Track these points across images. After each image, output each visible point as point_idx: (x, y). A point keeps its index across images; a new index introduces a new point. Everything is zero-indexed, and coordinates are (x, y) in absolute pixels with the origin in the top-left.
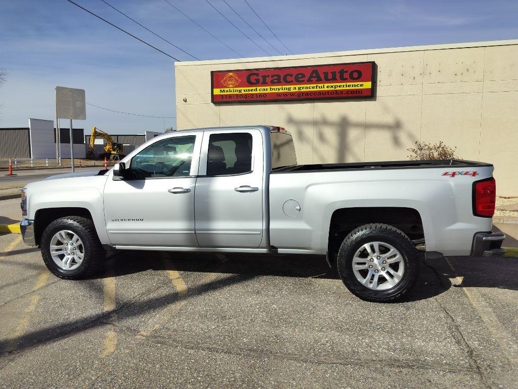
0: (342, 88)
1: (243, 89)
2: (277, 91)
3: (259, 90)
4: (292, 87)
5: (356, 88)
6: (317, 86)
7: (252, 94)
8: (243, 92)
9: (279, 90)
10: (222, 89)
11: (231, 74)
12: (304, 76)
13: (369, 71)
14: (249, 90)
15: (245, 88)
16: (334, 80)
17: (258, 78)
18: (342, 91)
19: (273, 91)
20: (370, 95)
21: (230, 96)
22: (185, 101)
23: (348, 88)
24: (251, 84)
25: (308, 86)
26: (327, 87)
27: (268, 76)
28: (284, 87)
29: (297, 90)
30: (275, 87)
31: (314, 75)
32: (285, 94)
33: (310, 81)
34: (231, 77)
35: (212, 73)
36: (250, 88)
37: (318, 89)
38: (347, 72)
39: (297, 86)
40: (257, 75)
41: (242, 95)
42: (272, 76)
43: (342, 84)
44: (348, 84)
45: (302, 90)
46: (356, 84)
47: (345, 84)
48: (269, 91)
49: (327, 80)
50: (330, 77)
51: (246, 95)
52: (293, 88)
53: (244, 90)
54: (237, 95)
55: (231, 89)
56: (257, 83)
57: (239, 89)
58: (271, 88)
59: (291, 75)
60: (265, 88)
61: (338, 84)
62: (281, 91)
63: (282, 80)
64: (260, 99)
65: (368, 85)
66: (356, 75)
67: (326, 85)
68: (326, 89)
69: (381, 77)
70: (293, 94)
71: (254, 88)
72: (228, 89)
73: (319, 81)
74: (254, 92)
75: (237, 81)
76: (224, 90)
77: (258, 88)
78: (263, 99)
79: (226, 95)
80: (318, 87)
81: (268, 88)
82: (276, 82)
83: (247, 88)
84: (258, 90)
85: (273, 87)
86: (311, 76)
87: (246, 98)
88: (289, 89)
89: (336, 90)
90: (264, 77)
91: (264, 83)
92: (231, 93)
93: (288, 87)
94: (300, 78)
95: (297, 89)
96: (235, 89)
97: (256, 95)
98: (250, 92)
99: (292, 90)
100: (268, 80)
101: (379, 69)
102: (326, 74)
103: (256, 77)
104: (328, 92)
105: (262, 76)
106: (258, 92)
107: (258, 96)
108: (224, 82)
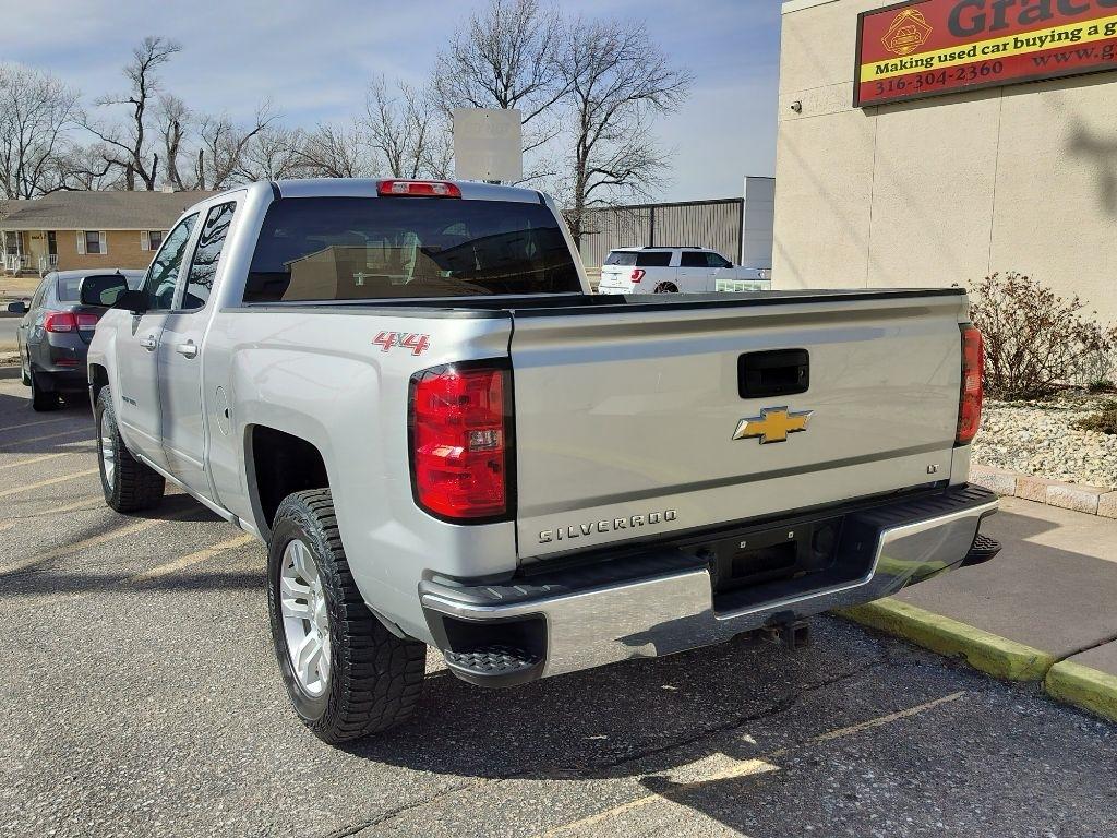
1: (936, 53)
2: (1036, 48)
3: (984, 50)
4: (1085, 26)
7: (963, 68)
8: (937, 65)
9: (1042, 42)
10: (882, 64)
11: (908, 12)
14: (952, 57)
15: (942, 52)
17: (982, 12)
19: (1025, 49)
21: (900, 81)
22: (798, 109)
24: (961, 35)
27: (1012, 2)
28: (1058, 30)
29: (1101, 36)
30: (1031, 35)
32: (1064, 54)
34: (908, 22)
35: (861, 17)
36: (956, 50)
39: (1101, 23)
40: (981, 3)
41: (932, 74)
48: (1011, 51)
51: (945, 72)
52: (1089, 31)
53: (940, 58)
54: (920, 76)
55: (906, 59)
56: (976, 31)
57: (925, 56)
58: (1016, 40)
60: (1000, 41)
62: (1048, 45)
63: (1053, 9)
64: (984, 79)
70: (1086, 50)
71: (967, 48)
72: (896, 61)
74: (967, 60)
75: (923, 32)
76: (886, 66)
77: (980, 45)
78: (991, 77)
79: (892, 81)
81: (1010, 39)
82: (1034, 19)
83: (948, 51)
84: (979, 50)
85: (1022, 37)
87: (944, 81)
88: (1075, 35)
90: (1000, 7)
91: (999, 27)
92: (896, 74)
93: (1069, 28)
95: (1102, 30)
96: (916, 57)
97: (973, 66)
98: (958, 62)
99: (1085, 38)
100: (1012, 14)
103: (975, 12)
105: (993, 6)
106: (980, 57)
107: (977, 71)
108: (889, 40)
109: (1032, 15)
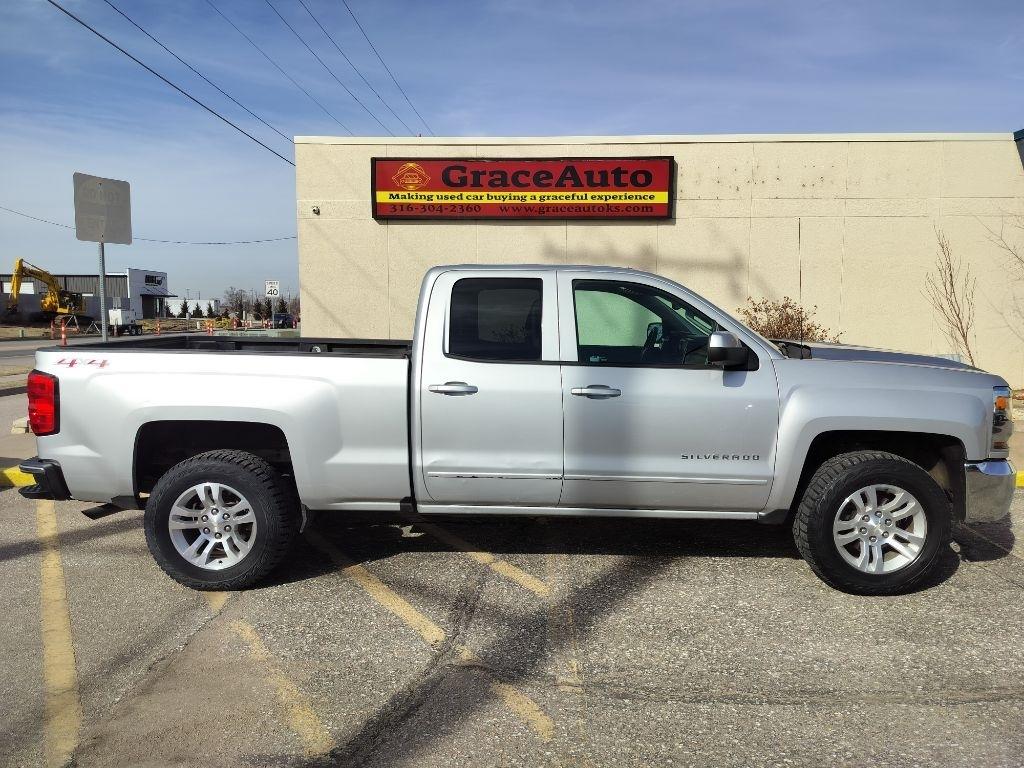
0: (617, 201)
1: (435, 194)
2: (501, 202)
3: (468, 197)
4: (529, 194)
5: (643, 201)
6: (573, 196)
7: (454, 205)
8: (435, 201)
9: (504, 199)
10: (394, 193)
11: (411, 165)
12: (549, 176)
13: (660, 172)
14: (446, 198)
15: (440, 193)
16: (604, 185)
17: (464, 175)
18: (617, 207)
19: (494, 201)
20: (664, 215)
21: (409, 206)
22: (317, 212)
23: (628, 201)
24: (450, 185)
25: (558, 194)
26: (592, 198)
27: (484, 173)
28: (514, 194)
29: (537, 201)
30: (497, 194)
31: (569, 175)
32: (515, 208)
33: (560, 186)
34: (411, 170)
35: (374, 161)
36: (450, 194)
37: (576, 201)
38: (626, 172)
39: (538, 194)
40: (463, 169)
41: (433, 205)
42: (492, 174)
43: (618, 194)
44: (629, 194)
45: (547, 202)
46: (642, 194)
47: (623, 193)
48: (485, 201)
49: (593, 186)
50: (597, 179)
51: (441, 205)
52: (532, 197)
53: (437, 197)
54: (424, 205)
55: (412, 193)
56: (462, 185)
57: (427, 194)
58: (488, 195)
59: (527, 174)
60: (479, 194)
61: (612, 194)
62: (507, 201)
63: (509, 181)
64: (469, 214)
65: (661, 197)
66: (641, 179)
67: (590, 194)
68: (590, 201)
69: (683, 183)
70: (529, 208)
71: (457, 194)
72: (406, 193)
73: (578, 185)
74: (456, 201)
75: (424, 179)
76: (397, 195)
77: (465, 194)
78: (473, 213)
79: (402, 205)
80: (575, 198)
81: (485, 194)
82: (498, 186)
83: (444, 194)
84: (464, 197)
85: (492, 194)
86: (563, 177)
87: (441, 211)
88: (523, 198)
89: (608, 205)
90: (477, 175)
91: (477, 185)
92: (411, 201)
93: (520, 194)
94: (544, 178)
95: (538, 199)
96: (420, 193)
97: (462, 205)
98: (450, 201)
99: (529, 201)
100: (484, 180)
101: (679, 171)
102: (590, 174)
103: (459, 173)
104: (594, 205)
105: (472, 173)
106: (465, 201)
107: (465, 208)
108: (398, 179)
109: (496, 183)
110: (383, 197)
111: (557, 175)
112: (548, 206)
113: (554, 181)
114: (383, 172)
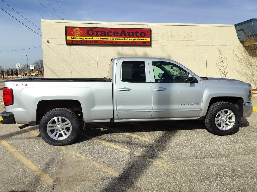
0: (137, 40)
2: (104, 40)
3: (95, 39)
4: (112, 38)
5: (143, 41)
6: (124, 39)
7: (90, 41)
8: (85, 39)
9: (105, 39)
12: (118, 33)
13: (147, 33)
14: (88, 39)
15: (86, 37)
16: (133, 36)
17: (93, 32)
18: (137, 42)
19: (102, 40)
20: (149, 44)
21: (77, 41)
22: (48, 42)
23: (139, 41)
24: (89, 35)
25: (120, 38)
26: (130, 39)
27: (99, 32)
28: (108, 38)
29: (114, 40)
30: (103, 38)
31: (123, 33)
32: (108, 42)
33: (121, 36)
34: (77, 30)
35: (66, 27)
36: (89, 37)
37: (125, 40)
38: (139, 33)
39: (115, 38)
40: (93, 30)
41: (84, 41)
42: (101, 32)
43: (137, 38)
44: (140, 38)
45: (117, 40)
46: (143, 39)
47: (138, 38)
48: (99, 40)
49: (130, 36)
50: (131, 34)
51: (86, 41)
52: (113, 39)
53: (85, 38)
54: (81, 41)
55: (78, 37)
56: (92, 35)
57: (82, 37)
58: (100, 38)
59: (111, 32)
60: (97, 38)
61: (135, 38)
62: (106, 40)
63: (106, 34)
64: (95, 43)
65: (148, 40)
66: (143, 34)
67: (129, 38)
68: (129, 40)
69: (154, 36)
70: (112, 42)
71: (91, 37)
72: (76, 37)
73: (126, 36)
75: (81, 33)
76: (73, 38)
77: (94, 38)
78: (96, 43)
79: (75, 40)
80: (125, 39)
81: (99, 38)
82: (103, 35)
83: (87, 37)
84: (93, 38)
86: (121, 34)
87: (87, 42)
88: (110, 39)
89: (134, 41)
90: (97, 32)
91: (97, 35)
92: (78, 39)
93: (109, 38)
94: (116, 34)
95: (115, 39)
96: (80, 37)
97: (93, 41)
99: (112, 40)
100: (99, 34)
101: (153, 33)
102: (129, 33)
103: (92, 32)
104: (130, 42)
105: (95, 32)
106: (93, 40)
107: (93, 42)
108: (74, 33)
109: (102, 34)
110: (69, 38)
111: (120, 33)
112: (118, 42)
113: (119, 35)
114: (69, 31)
